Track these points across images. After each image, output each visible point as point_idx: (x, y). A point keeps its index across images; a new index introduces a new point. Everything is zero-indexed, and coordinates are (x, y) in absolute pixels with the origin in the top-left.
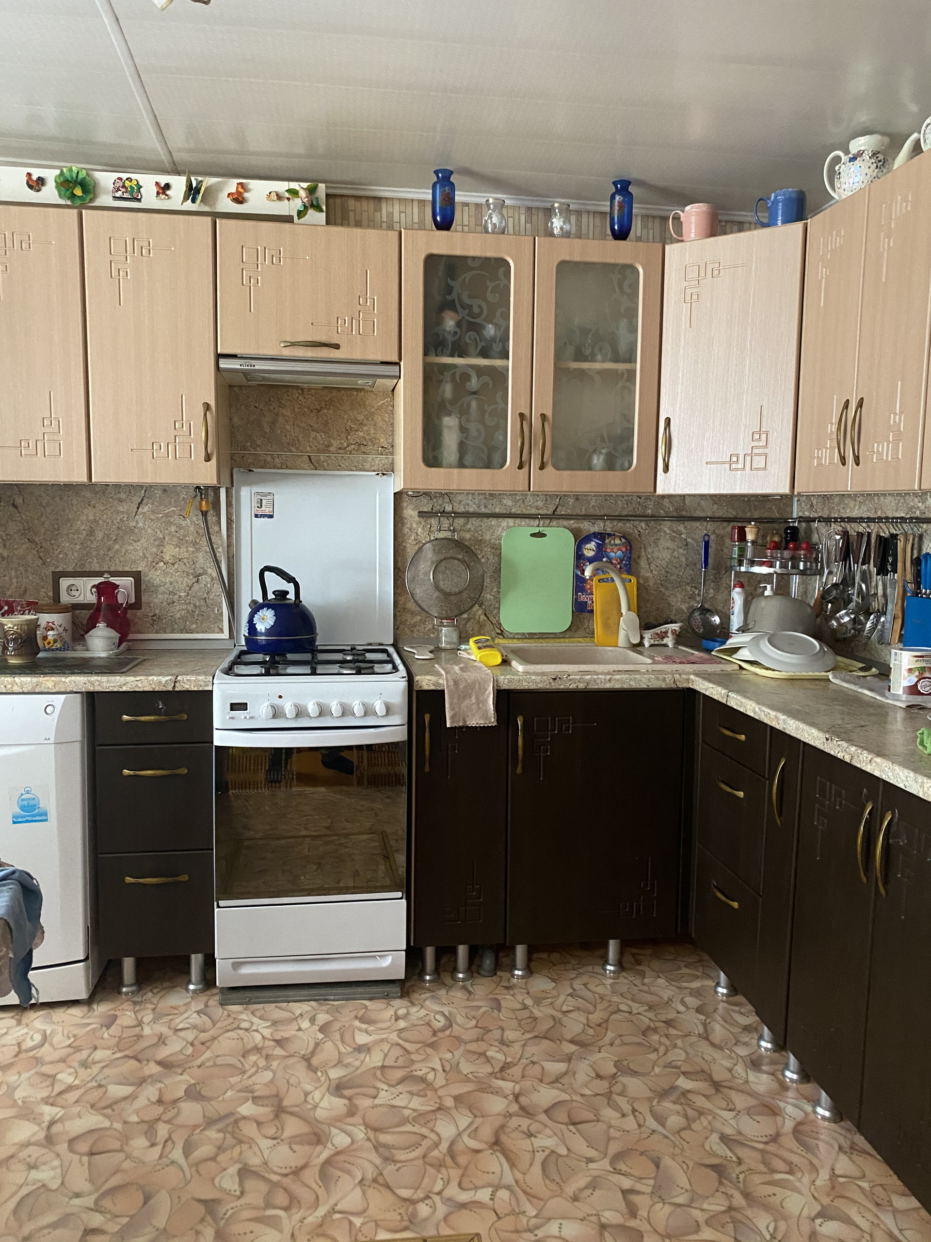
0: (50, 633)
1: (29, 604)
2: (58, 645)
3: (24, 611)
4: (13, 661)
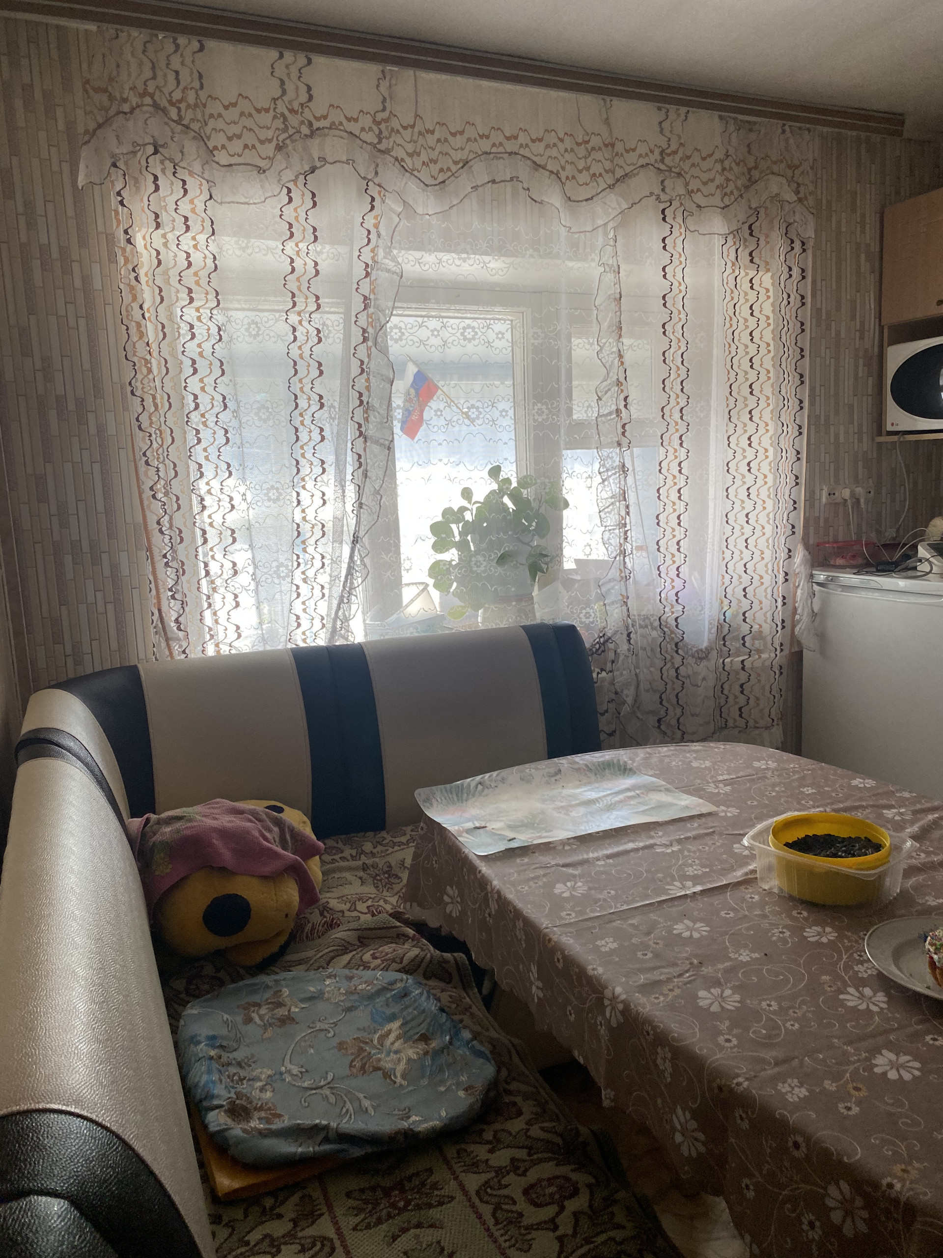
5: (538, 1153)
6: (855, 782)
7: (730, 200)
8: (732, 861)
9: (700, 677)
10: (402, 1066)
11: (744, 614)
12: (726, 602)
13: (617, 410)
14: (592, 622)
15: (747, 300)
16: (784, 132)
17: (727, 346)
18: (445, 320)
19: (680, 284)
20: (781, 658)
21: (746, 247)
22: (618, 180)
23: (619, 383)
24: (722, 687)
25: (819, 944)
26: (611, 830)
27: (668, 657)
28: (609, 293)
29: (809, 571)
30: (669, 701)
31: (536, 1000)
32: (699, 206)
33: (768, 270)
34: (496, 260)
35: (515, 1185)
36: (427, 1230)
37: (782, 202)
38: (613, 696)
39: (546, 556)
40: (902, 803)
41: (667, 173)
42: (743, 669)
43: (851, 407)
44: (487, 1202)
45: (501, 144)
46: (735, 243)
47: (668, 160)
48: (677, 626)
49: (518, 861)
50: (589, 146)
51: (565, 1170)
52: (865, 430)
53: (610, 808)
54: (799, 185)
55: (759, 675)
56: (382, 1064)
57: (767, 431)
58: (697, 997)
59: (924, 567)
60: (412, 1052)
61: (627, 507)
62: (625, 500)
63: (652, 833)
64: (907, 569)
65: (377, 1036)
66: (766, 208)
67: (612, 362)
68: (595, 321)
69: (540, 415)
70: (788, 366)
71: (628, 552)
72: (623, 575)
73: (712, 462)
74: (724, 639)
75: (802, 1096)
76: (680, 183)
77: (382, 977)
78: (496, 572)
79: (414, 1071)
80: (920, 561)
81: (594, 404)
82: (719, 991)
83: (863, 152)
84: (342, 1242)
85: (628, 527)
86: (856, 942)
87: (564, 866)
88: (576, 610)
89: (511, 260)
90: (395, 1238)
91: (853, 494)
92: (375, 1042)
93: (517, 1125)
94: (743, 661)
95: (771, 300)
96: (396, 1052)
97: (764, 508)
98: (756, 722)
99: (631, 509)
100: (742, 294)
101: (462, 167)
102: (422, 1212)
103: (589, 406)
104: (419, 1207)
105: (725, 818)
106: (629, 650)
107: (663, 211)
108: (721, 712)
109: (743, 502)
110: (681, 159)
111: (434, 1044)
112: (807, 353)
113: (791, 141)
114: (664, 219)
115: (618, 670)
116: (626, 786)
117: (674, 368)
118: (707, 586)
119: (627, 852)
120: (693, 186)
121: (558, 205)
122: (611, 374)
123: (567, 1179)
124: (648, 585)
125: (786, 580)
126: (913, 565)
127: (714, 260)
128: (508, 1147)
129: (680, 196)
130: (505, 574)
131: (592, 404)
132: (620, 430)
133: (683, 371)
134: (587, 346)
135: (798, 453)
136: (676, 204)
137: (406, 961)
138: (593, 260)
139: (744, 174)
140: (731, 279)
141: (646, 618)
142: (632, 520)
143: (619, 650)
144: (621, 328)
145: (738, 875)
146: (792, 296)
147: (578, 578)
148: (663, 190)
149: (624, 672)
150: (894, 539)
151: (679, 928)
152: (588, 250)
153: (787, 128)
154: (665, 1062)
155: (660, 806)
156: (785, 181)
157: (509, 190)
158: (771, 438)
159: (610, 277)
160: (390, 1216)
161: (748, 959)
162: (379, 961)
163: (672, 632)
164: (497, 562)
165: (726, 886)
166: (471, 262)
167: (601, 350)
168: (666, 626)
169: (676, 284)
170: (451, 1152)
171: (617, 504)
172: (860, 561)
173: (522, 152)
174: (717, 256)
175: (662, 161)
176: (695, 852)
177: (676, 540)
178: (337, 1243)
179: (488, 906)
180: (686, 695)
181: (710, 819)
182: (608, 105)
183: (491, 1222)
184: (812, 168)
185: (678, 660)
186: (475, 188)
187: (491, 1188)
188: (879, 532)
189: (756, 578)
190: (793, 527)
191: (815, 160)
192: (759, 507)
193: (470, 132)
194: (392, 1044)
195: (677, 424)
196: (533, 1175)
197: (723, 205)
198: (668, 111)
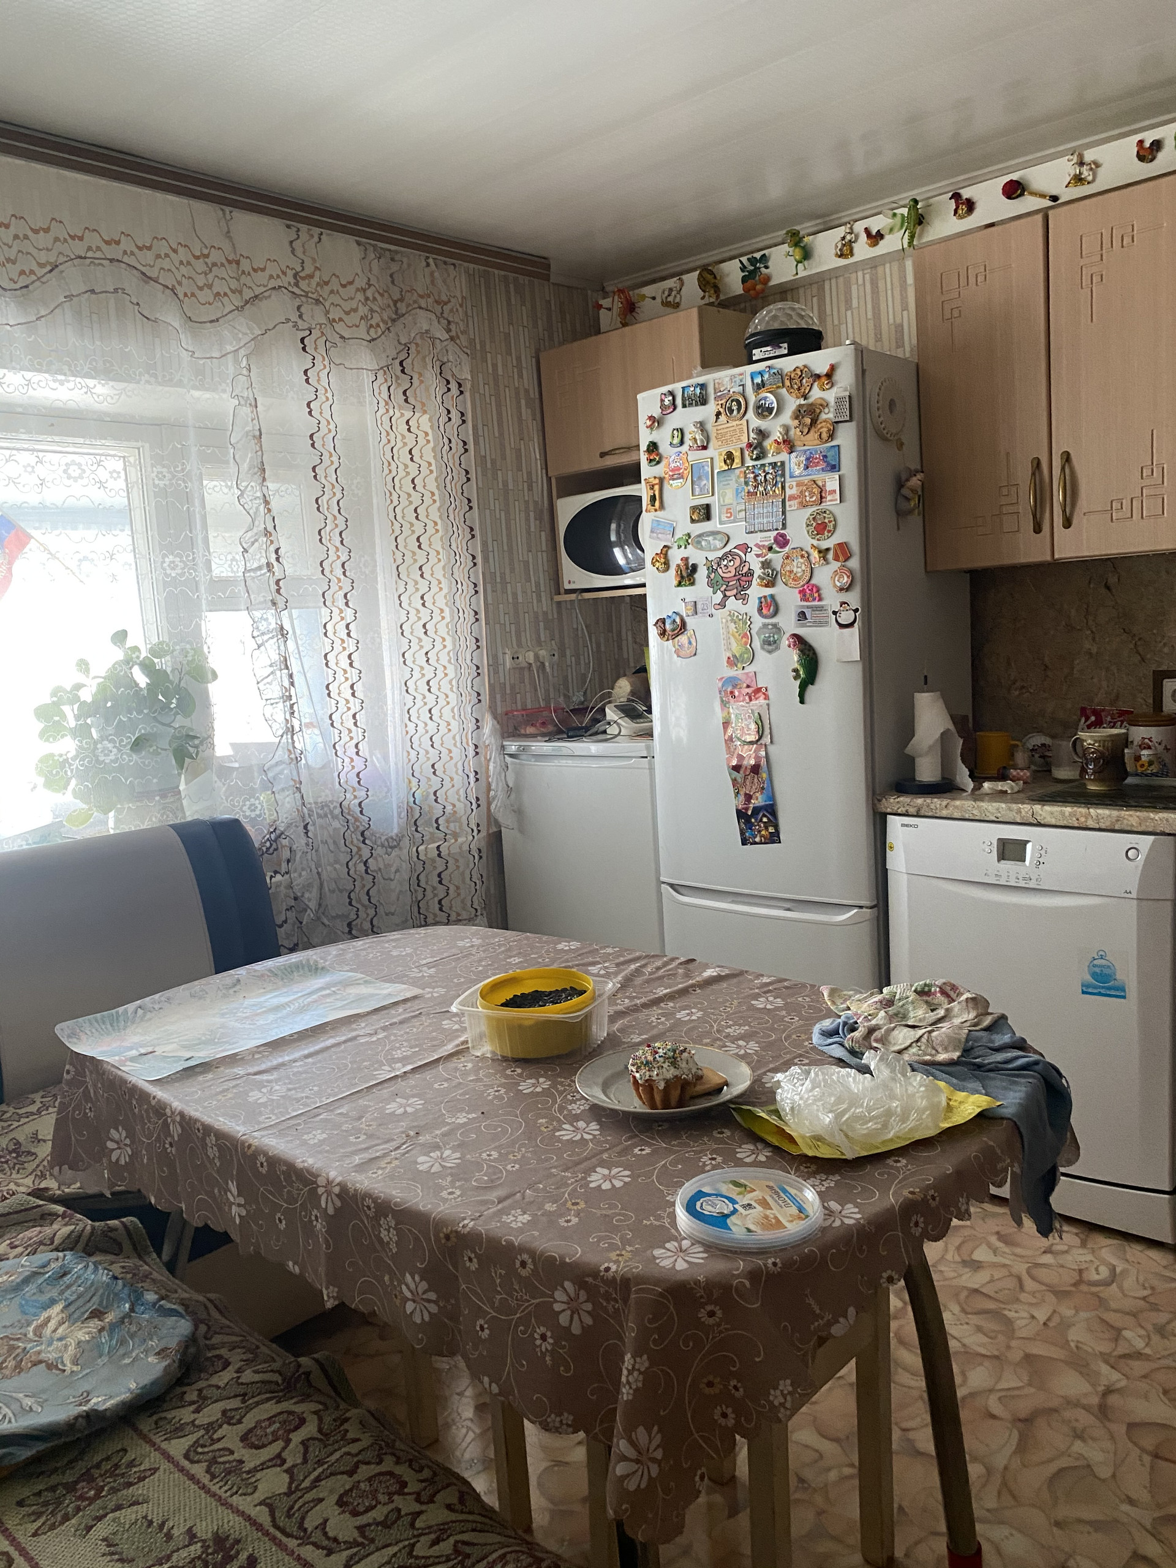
0: (1145, 752)
1: (1122, 713)
2: (1154, 769)
3: (1115, 723)
4: (1092, 787)
5: (253, 1397)
6: (560, 947)
7: (376, 332)
8: (441, 1036)
9: (393, 869)
10: (71, 1350)
11: (435, 793)
12: (414, 781)
13: (268, 564)
14: (259, 816)
15: (405, 444)
16: (428, 265)
17: (388, 494)
18: (41, 454)
19: (328, 422)
20: (479, 840)
21: (399, 385)
22: (247, 302)
23: (267, 533)
24: (418, 878)
25: (533, 1094)
26: (306, 1030)
27: (355, 850)
28: (247, 429)
29: (499, 742)
30: (359, 901)
31: (238, 1222)
32: (342, 337)
33: (425, 412)
34: (103, 385)
35: (230, 1435)
36: (129, 1510)
37: (433, 339)
38: (293, 903)
39: (197, 738)
40: (606, 958)
41: (303, 299)
42: (439, 855)
43: (526, 563)
44: (198, 1462)
45: (98, 249)
46: (386, 380)
47: (303, 284)
48: (361, 812)
49: (201, 1078)
50: (209, 261)
51: (286, 1406)
52: (542, 589)
53: (303, 1010)
54: (449, 322)
55: (457, 861)
56: (43, 1356)
57: (441, 589)
58: (416, 1163)
59: (612, 730)
60: (82, 1334)
61: (291, 676)
62: (287, 668)
63: (354, 1026)
64: (596, 733)
65: (31, 1329)
66: (417, 345)
67: (257, 509)
68: (232, 460)
69: (173, 569)
70: (457, 518)
71: (297, 729)
72: (293, 756)
73: (384, 624)
74: (415, 823)
75: (525, 1221)
76: (318, 311)
77: (26, 1264)
78: (130, 761)
79: (86, 1353)
80: (609, 723)
81: (239, 557)
82: (438, 1153)
83: (512, 293)
84: (20, 1551)
85: (294, 700)
86: (569, 1085)
87: (255, 1074)
88: (238, 802)
89: (123, 385)
90: (89, 1529)
91: (537, 657)
92: (31, 1335)
93: (225, 1377)
94: (438, 847)
95: (432, 444)
96: (60, 1339)
97: (446, 675)
98: (458, 914)
99: (295, 678)
100: (399, 437)
101: (51, 271)
102: (120, 1494)
103: (233, 559)
104: (114, 1491)
105: (432, 998)
106: (307, 845)
107: (302, 340)
108: (419, 908)
109: (422, 668)
110: (318, 284)
111: (110, 1317)
112: (474, 504)
113: (436, 274)
114: (304, 349)
115: (295, 871)
116: (320, 985)
117: (330, 517)
118: (392, 764)
119: (328, 1048)
120: (335, 314)
121: (176, 324)
122: (256, 523)
123: (290, 1413)
124: (323, 767)
125: (477, 753)
126: (602, 729)
127: (365, 397)
128: (216, 1401)
129: (321, 325)
130: (144, 763)
131: (237, 557)
132: (274, 587)
133: (340, 520)
134: (226, 490)
135: (476, 613)
136: (316, 333)
137: (57, 1242)
138: (224, 391)
139: (389, 306)
140: (386, 419)
141: (324, 805)
142: (300, 690)
143: (294, 847)
144: (264, 470)
145: (450, 1048)
146: (453, 441)
147: (236, 765)
148: (300, 316)
149: (304, 873)
150: (582, 703)
151: (391, 1107)
152: (217, 379)
153: (431, 261)
154: (389, 1232)
155: (360, 999)
156: (433, 317)
157: (112, 302)
158: (445, 597)
159: (246, 410)
160: (78, 1509)
161: (465, 1120)
162: (20, 1250)
163: (356, 820)
164: (131, 749)
165: (438, 1060)
166: (71, 385)
167: (242, 495)
168: (349, 814)
169: (324, 423)
170: (146, 1425)
171: (278, 673)
172: (551, 728)
173: (126, 259)
174: (368, 393)
175: (297, 285)
176: (402, 1036)
177: (351, 713)
178: (15, 1554)
179: (168, 1134)
180: (379, 891)
181: (417, 1002)
182: (228, 217)
183: (205, 1479)
184: (461, 306)
185: (366, 853)
186: (69, 297)
187: (203, 1446)
188: (567, 697)
189: (445, 752)
190: (479, 694)
191: (463, 297)
192: (440, 674)
193: (57, 230)
194: (55, 1331)
195: (339, 580)
196: (249, 1421)
197: (369, 338)
198: (298, 230)
